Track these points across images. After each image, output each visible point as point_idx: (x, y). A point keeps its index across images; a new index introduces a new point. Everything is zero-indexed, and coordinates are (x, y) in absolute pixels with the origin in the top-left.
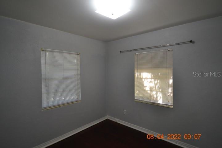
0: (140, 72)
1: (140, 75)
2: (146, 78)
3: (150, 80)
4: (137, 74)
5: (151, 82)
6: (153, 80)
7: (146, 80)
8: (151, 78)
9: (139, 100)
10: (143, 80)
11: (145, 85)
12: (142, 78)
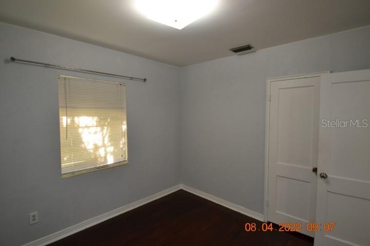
0: (73, 116)
1: (73, 121)
2: (87, 127)
3: (93, 130)
4: (64, 121)
5: (96, 133)
6: (99, 129)
7: (86, 129)
8: (97, 126)
9: (73, 173)
10: (80, 130)
11: (84, 140)
12: (79, 127)
